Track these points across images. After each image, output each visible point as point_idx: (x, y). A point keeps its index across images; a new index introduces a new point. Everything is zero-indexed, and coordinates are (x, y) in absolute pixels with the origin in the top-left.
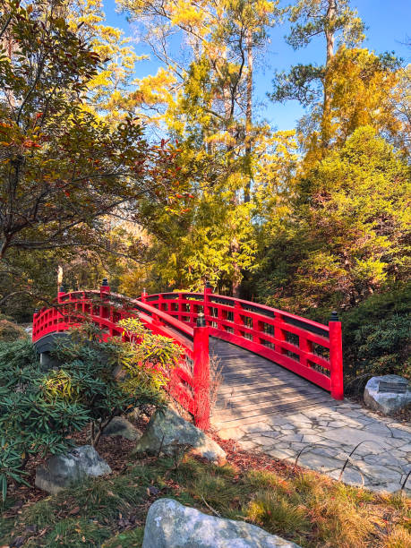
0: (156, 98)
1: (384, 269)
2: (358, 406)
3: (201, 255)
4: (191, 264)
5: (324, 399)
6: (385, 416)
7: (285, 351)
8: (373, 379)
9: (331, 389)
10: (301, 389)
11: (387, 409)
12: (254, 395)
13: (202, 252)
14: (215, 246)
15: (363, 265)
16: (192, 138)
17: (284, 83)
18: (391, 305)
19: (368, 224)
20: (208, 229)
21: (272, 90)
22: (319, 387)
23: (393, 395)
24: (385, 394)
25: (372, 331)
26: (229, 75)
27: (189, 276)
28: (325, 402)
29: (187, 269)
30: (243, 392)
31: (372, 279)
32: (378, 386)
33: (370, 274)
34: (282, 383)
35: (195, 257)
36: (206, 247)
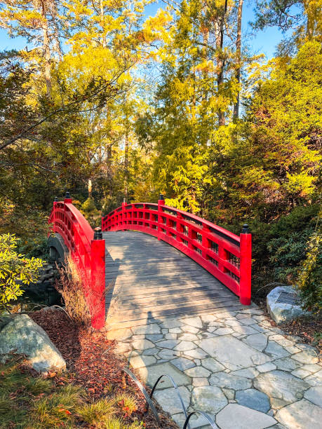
0: (154, 36)
1: (313, 183)
2: (260, 312)
3: (184, 170)
4: (177, 178)
5: (230, 303)
6: (276, 326)
7: (209, 257)
8: (277, 289)
9: (239, 294)
10: (213, 292)
11: (279, 319)
12: (164, 297)
13: (186, 168)
14: (198, 162)
15: (293, 178)
16: (182, 68)
17: (265, 11)
18: (308, 219)
19: (302, 139)
20: (191, 148)
21: (254, 19)
22: (232, 292)
23: (288, 306)
24: (281, 304)
25: (282, 243)
26: (216, 8)
27: (176, 188)
28: (231, 306)
29: (173, 182)
30: (156, 293)
31: (300, 192)
32: (278, 295)
33: (298, 188)
34: (198, 286)
35: (179, 172)
36: (189, 163)
